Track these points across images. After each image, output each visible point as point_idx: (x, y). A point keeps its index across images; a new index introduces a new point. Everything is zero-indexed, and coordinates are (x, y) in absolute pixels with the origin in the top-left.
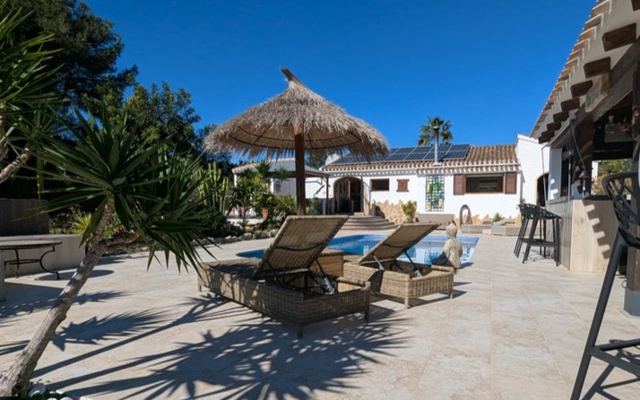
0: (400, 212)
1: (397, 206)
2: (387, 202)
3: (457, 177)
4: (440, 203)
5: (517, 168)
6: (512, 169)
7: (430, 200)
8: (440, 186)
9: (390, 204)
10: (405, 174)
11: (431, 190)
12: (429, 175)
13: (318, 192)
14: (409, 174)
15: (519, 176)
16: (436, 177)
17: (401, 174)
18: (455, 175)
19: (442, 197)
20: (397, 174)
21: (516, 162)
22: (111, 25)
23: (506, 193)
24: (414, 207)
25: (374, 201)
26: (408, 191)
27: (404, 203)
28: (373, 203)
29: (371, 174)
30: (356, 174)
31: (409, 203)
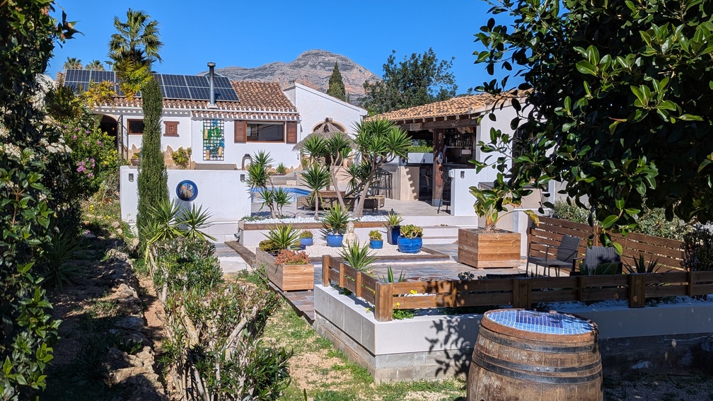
0: (167, 161)
3: (238, 123)
4: (220, 151)
5: (298, 118)
6: (293, 118)
7: (208, 148)
8: (219, 132)
10: (173, 115)
11: (210, 136)
12: (207, 119)
14: (178, 115)
15: (298, 125)
16: (215, 121)
17: (169, 115)
18: (236, 121)
19: (222, 145)
20: (164, 115)
21: (295, 111)
23: (288, 142)
24: (188, 155)
25: (134, 146)
26: (178, 136)
27: (174, 151)
28: (133, 149)
29: (129, 112)
30: (108, 111)
31: (181, 150)
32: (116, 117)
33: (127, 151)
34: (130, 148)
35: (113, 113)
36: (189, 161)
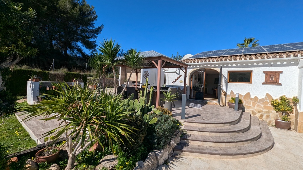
0: (265, 107)
1: (262, 100)
2: (248, 94)
9: (252, 96)
10: (275, 65)
13: (175, 81)
14: (282, 65)
17: (270, 66)
20: (264, 66)
22: (93, 8)
24: (292, 104)
25: (232, 92)
26: (280, 84)
27: (275, 98)
28: (231, 94)
29: (230, 65)
30: (213, 66)
31: (283, 99)
32: (218, 70)
33: (226, 95)
34: (229, 93)
35: (217, 67)
36: (294, 110)
